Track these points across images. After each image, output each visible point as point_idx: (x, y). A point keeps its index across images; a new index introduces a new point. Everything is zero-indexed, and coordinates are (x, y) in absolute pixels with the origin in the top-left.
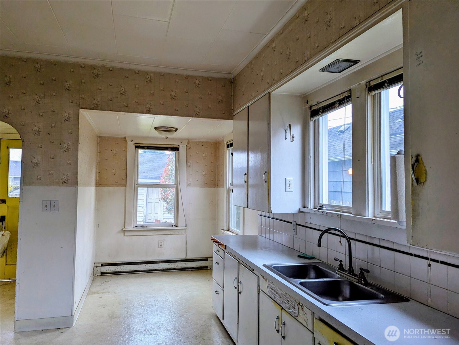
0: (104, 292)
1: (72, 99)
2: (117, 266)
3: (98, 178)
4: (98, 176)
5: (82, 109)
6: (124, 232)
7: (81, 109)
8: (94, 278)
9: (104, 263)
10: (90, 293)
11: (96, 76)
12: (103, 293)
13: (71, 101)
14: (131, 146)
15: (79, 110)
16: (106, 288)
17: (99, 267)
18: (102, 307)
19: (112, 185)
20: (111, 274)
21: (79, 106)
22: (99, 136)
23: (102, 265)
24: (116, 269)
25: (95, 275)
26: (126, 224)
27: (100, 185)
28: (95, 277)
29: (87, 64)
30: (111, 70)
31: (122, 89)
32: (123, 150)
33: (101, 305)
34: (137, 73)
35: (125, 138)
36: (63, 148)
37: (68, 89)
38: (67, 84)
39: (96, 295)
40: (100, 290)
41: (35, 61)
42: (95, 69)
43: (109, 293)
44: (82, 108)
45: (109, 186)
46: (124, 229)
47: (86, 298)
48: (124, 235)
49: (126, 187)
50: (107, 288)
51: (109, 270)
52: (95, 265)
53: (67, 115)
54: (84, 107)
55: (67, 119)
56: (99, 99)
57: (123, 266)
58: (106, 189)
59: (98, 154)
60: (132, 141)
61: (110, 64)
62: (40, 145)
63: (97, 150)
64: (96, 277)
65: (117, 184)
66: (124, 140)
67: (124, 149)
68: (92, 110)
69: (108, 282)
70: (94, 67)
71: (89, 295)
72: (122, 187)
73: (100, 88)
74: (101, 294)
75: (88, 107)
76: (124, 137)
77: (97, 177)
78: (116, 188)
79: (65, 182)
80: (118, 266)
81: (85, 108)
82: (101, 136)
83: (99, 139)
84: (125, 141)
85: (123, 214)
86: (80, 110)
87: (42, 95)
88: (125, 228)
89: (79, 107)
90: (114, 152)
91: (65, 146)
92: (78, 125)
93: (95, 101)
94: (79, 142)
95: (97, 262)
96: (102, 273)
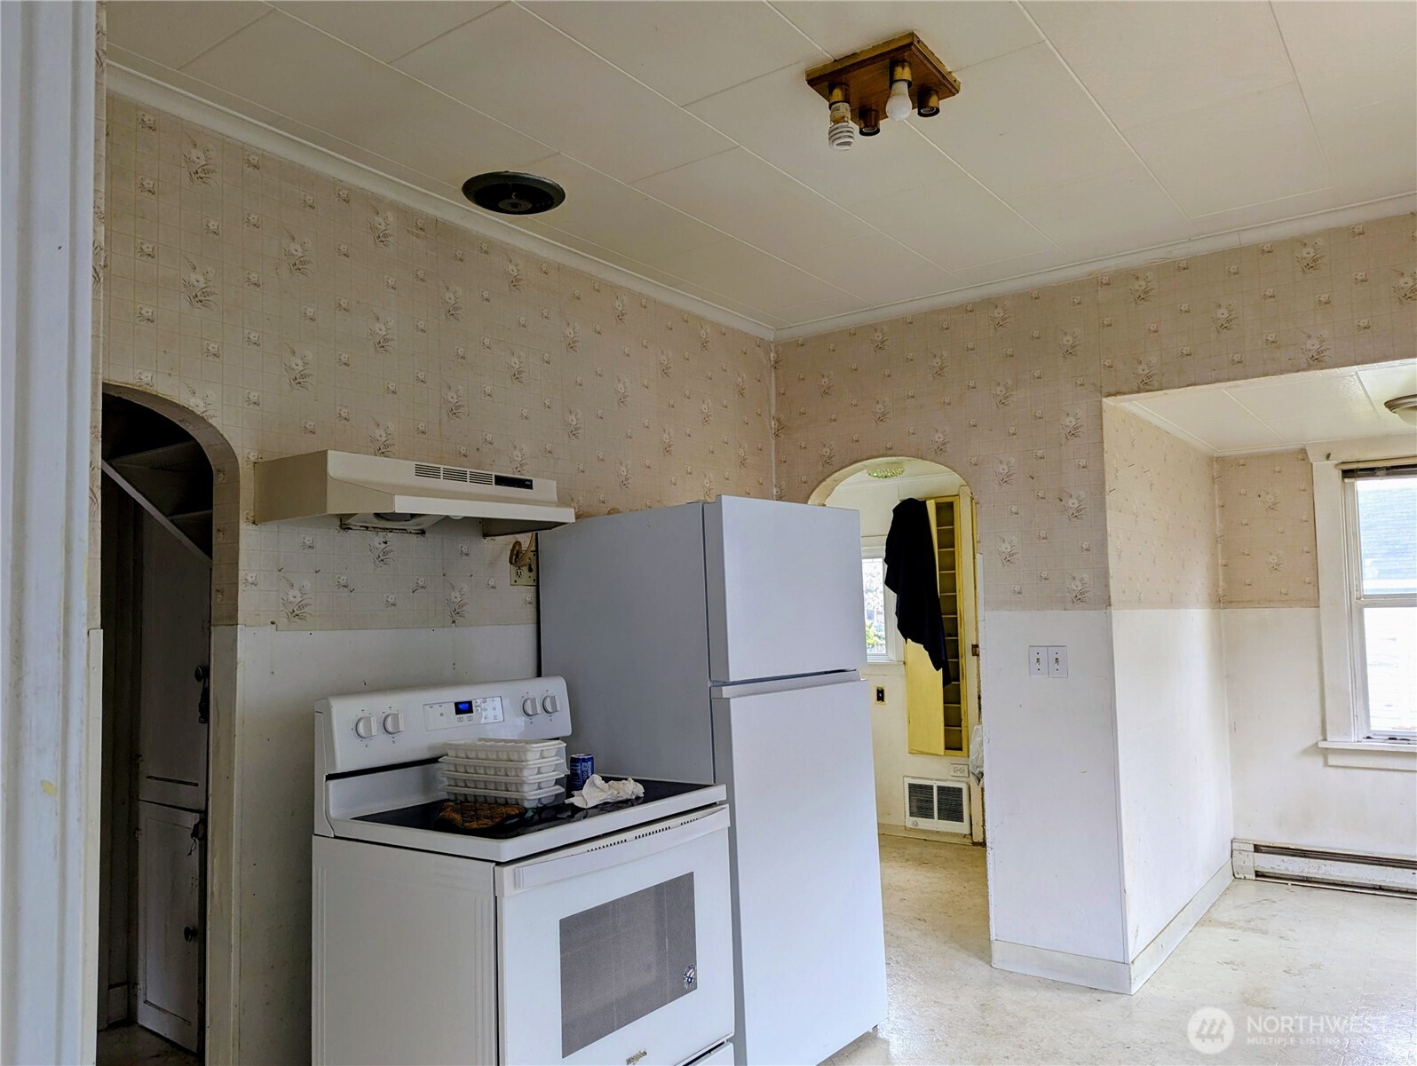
0: (1249, 928)
1: (1081, 376)
2: (1307, 860)
3: (1221, 584)
4: (1221, 577)
5: (1109, 398)
6: (1325, 752)
7: (1107, 396)
8: (1235, 883)
9: (1264, 844)
10: (1206, 921)
11: (1143, 297)
12: (1245, 930)
13: (1079, 383)
14: (1326, 475)
15: (1101, 401)
16: (1261, 919)
17: (1247, 853)
18: (1230, 966)
19: (1269, 602)
20: (1290, 883)
21: (1100, 389)
22: (1215, 456)
23: (1257, 849)
24: (1306, 870)
25: (1236, 875)
26: (1328, 727)
27: (1231, 602)
28: (1237, 882)
29: (1116, 271)
30: (1184, 267)
31: (1222, 313)
32: (1300, 490)
33: (1227, 961)
34: (1266, 251)
35: (1303, 451)
36: (1066, 508)
37: (1070, 352)
38: (1068, 340)
39: (1222, 930)
40: (1239, 920)
41: (991, 303)
42: (1137, 278)
43: (1264, 933)
44: (1109, 395)
45: (1257, 606)
46: (1323, 745)
47: (1191, 931)
48: (1326, 764)
49: (1318, 607)
50: (1265, 919)
51: (1283, 868)
52: (1235, 846)
53: (1071, 421)
54: (1113, 390)
55: (1073, 433)
56: (1154, 359)
57: (1328, 861)
58: (1251, 615)
59: (1217, 510)
60: (1328, 457)
61: (1180, 252)
62: (1014, 509)
63: (1214, 500)
64: (1242, 882)
65: (1286, 600)
66: (1300, 457)
67: (1303, 487)
68: (1136, 395)
69: (1274, 902)
70: (1133, 275)
71: (1203, 925)
72: (1303, 607)
73: (1153, 327)
74: (1240, 931)
75: (1124, 389)
76: (1300, 446)
77: (1221, 581)
78: (1285, 611)
79: (1079, 599)
80: (1312, 860)
81: (1115, 394)
82: (1222, 454)
83: (1215, 466)
84: (1303, 460)
85: (1316, 696)
86: (1104, 400)
87: (1010, 382)
88: (1326, 740)
89: (1099, 394)
90: (1270, 498)
91: (1072, 503)
92: (1102, 442)
93: (1144, 366)
94: (1107, 487)
95: (1240, 836)
96: (1258, 874)
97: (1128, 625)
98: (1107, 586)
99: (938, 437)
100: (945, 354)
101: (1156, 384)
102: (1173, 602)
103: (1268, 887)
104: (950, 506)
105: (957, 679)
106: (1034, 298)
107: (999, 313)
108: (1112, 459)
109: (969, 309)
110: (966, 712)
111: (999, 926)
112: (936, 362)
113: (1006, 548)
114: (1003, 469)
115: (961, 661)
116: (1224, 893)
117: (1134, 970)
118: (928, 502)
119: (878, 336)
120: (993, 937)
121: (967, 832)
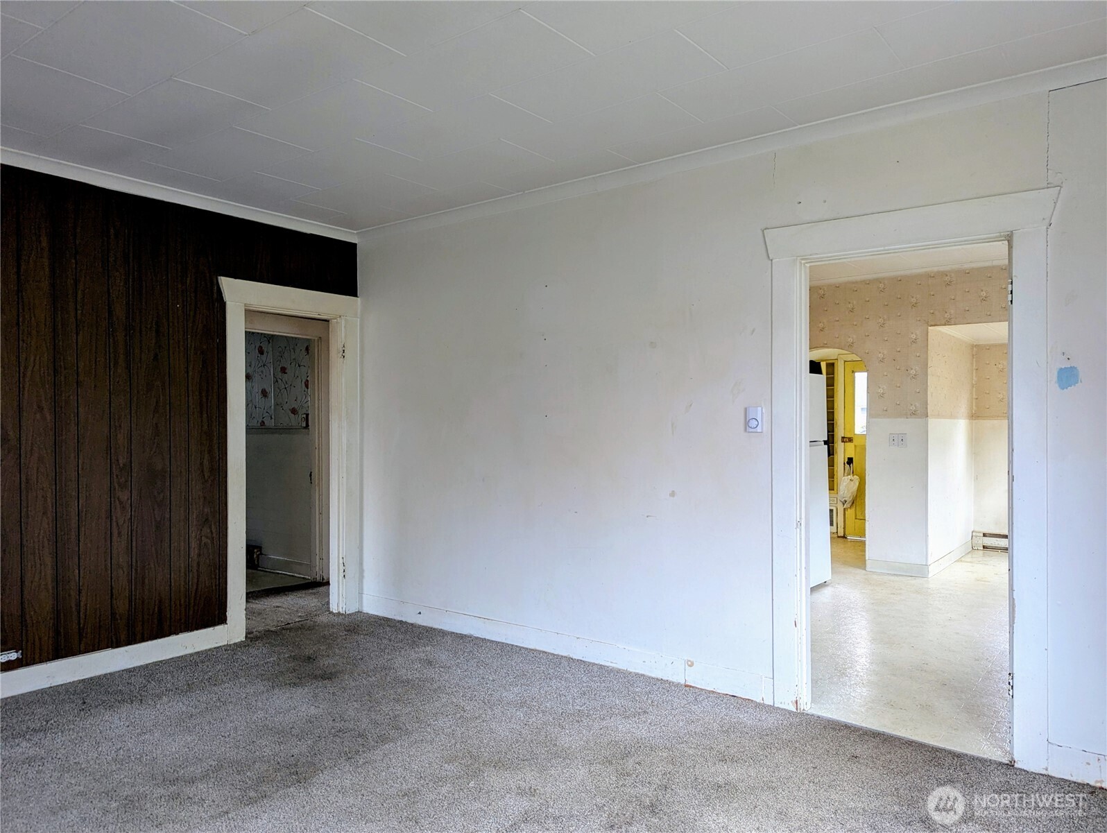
1: (919, 317)
3: (974, 407)
4: (974, 404)
8: (973, 551)
9: (988, 533)
10: (961, 560)
11: (949, 284)
12: (977, 564)
13: (918, 319)
16: (985, 561)
17: (979, 537)
19: (997, 417)
20: (999, 551)
21: (927, 323)
22: (975, 344)
23: (985, 535)
25: (974, 547)
29: (937, 272)
30: (967, 273)
31: (984, 294)
36: (909, 374)
37: (914, 306)
38: (914, 300)
40: (975, 561)
41: (878, 280)
42: (947, 275)
44: (932, 326)
45: (990, 418)
47: (953, 563)
50: (987, 561)
51: (995, 544)
52: (974, 534)
53: (913, 336)
54: (933, 323)
55: (914, 341)
56: (952, 311)
58: (988, 423)
59: (974, 371)
61: (967, 266)
62: (885, 374)
63: (973, 366)
64: (976, 550)
68: (944, 327)
69: (992, 557)
70: (945, 274)
71: (959, 561)
73: (953, 297)
75: (938, 324)
79: (914, 414)
81: (934, 326)
82: (978, 344)
83: (974, 349)
86: (929, 328)
87: (885, 317)
89: (927, 325)
90: (1000, 366)
91: (912, 372)
92: (927, 346)
93: (948, 314)
94: (929, 366)
95: (976, 530)
96: (984, 547)
97: (935, 426)
98: (927, 408)
99: (850, 340)
100: (855, 302)
101: (953, 322)
102: (952, 416)
103: (988, 552)
104: (833, 365)
105: (833, 455)
106: (898, 280)
107: (881, 286)
108: (931, 353)
109: (867, 283)
110: (837, 471)
111: (869, 554)
112: (850, 306)
113: (881, 391)
114: (881, 356)
115: (835, 445)
116: (968, 553)
117: (930, 568)
118: (822, 363)
119: (821, 292)
120: (867, 558)
121: (835, 531)
